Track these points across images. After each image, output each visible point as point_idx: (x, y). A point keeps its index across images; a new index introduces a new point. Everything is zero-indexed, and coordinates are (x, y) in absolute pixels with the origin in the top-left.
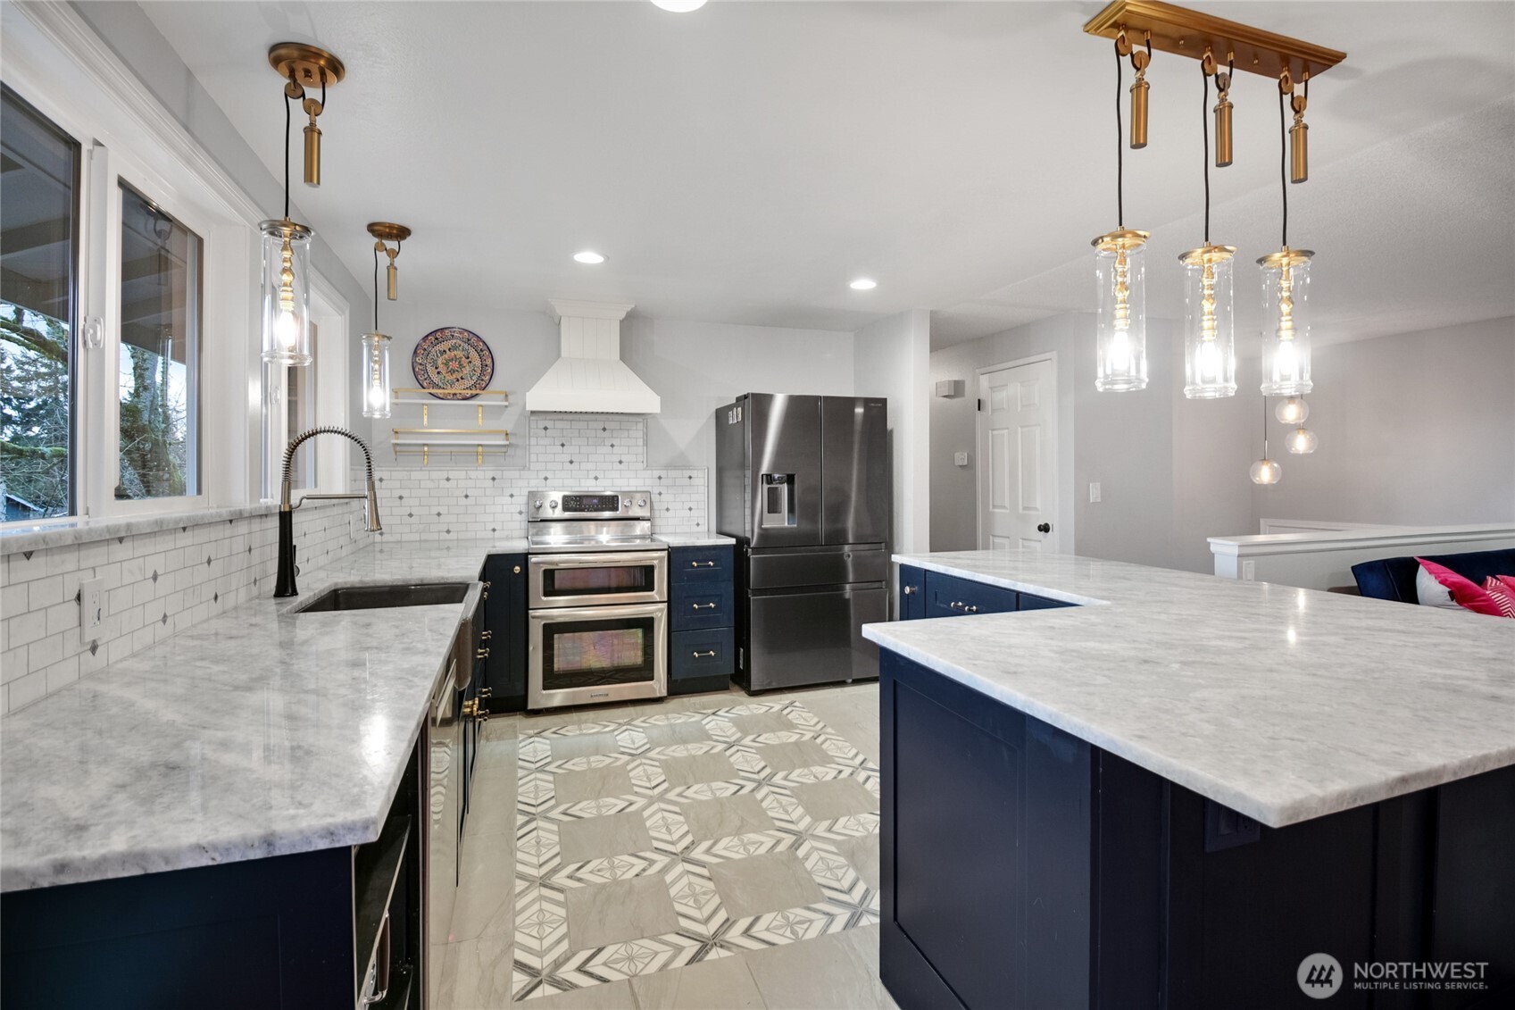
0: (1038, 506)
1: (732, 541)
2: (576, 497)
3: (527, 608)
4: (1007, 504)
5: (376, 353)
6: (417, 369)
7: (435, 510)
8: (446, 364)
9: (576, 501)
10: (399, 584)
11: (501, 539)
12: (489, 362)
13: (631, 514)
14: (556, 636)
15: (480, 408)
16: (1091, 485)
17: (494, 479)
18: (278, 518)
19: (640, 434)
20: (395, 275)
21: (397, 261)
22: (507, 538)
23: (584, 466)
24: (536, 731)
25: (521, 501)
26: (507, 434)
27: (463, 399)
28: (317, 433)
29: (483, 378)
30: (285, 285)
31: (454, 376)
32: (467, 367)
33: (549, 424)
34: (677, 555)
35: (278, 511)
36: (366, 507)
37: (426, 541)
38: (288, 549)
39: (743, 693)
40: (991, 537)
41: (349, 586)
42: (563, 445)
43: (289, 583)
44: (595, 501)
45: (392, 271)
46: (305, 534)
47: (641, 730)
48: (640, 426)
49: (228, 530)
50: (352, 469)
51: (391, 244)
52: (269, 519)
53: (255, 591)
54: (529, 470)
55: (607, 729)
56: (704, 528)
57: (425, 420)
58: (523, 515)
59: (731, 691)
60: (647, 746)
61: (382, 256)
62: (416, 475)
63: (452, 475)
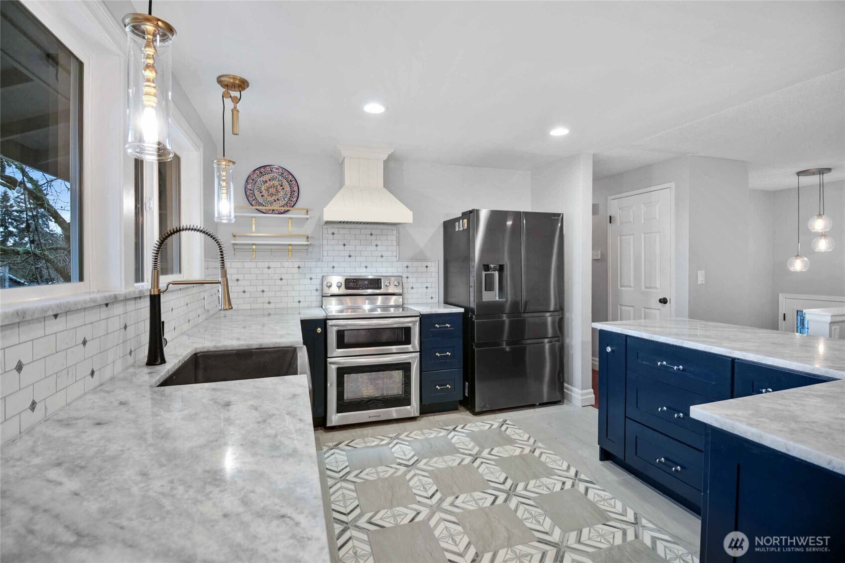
0: (658, 286)
1: (462, 310)
2: (354, 279)
3: (326, 357)
4: (632, 285)
5: (224, 173)
6: (248, 193)
7: (260, 289)
8: (267, 190)
9: (354, 282)
10: (244, 348)
11: (304, 308)
12: (296, 189)
13: (390, 291)
14: (345, 375)
15: (290, 221)
16: (699, 272)
17: (299, 267)
18: (149, 299)
19: (395, 238)
20: (238, 117)
21: (239, 106)
22: (308, 307)
23: (358, 259)
24: (334, 444)
25: (317, 282)
26: (308, 237)
27: (279, 214)
28: (180, 230)
29: (292, 199)
30: (148, 80)
31: (273, 198)
32: (281, 192)
33: (336, 231)
34: (426, 320)
35: (149, 294)
36: (220, 290)
37: (254, 309)
38: (158, 323)
39: (468, 412)
40: (619, 306)
41: (206, 350)
42: (344, 245)
43: (159, 354)
44: (366, 282)
45: (235, 112)
46: (172, 310)
47: (407, 443)
48: (395, 232)
49: (104, 313)
50: (205, 261)
51: (235, 94)
52: (142, 300)
53: (130, 360)
54: (322, 261)
55: (384, 442)
56: (435, 300)
57: (254, 227)
58: (319, 291)
59: (460, 411)
60: (415, 458)
61: (228, 101)
62: (248, 265)
63: (272, 265)
